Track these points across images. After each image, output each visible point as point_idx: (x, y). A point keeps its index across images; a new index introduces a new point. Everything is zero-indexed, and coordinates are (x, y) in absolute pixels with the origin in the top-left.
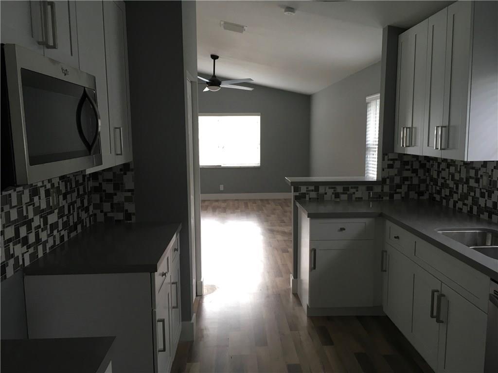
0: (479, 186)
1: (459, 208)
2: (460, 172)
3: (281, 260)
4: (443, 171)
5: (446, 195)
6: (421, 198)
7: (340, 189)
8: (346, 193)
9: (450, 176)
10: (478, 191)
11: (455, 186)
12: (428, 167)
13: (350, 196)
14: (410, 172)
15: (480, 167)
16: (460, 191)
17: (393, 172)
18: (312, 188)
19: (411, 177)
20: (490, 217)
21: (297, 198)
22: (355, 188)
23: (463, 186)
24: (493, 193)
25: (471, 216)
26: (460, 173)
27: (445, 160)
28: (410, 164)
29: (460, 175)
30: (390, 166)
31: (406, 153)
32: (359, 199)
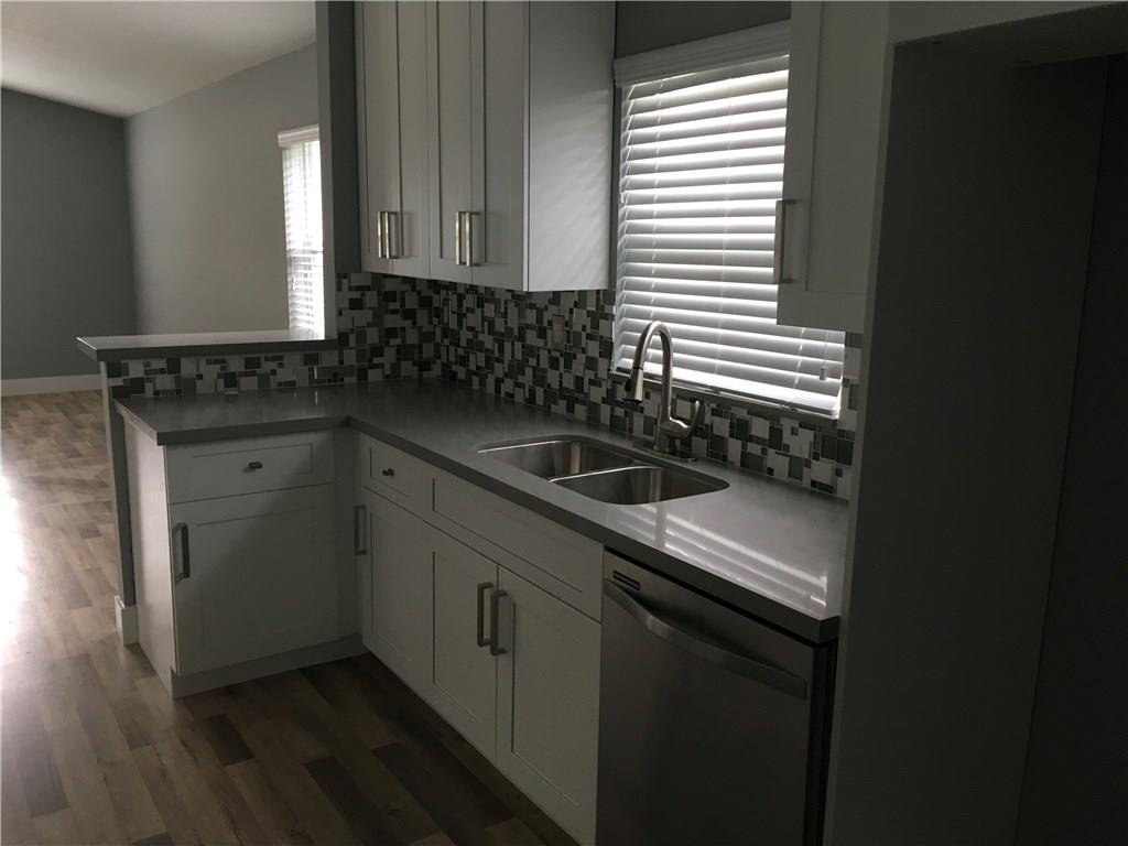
0: (546, 344)
1: (507, 394)
2: (505, 315)
3: (81, 559)
4: (469, 315)
5: (478, 368)
6: (425, 374)
7: (236, 364)
8: (254, 374)
9: (486, 324)
10: (544, 356)
11: (496, 345)
12: (437, 305)
13: (264, 381)
14: (399, 316)
15: (547, 303)
16: (507, 357)
17: (363, 317)
18: (162, 364)
19: (403, 329)
20: (570, 409)
21: (116, 393)
22: (274, 359)
23: (513, 345)
24: (575, 358)
25: (535, 410)
26: (506, 317)
27: (472, 289)
28: (398, 296)
29: (506, 322)
30: (356, 305)
31: (390, 272)
32: (289, 386)
